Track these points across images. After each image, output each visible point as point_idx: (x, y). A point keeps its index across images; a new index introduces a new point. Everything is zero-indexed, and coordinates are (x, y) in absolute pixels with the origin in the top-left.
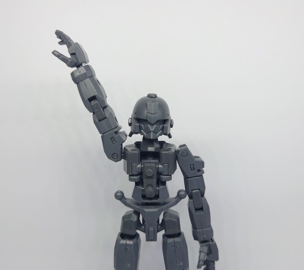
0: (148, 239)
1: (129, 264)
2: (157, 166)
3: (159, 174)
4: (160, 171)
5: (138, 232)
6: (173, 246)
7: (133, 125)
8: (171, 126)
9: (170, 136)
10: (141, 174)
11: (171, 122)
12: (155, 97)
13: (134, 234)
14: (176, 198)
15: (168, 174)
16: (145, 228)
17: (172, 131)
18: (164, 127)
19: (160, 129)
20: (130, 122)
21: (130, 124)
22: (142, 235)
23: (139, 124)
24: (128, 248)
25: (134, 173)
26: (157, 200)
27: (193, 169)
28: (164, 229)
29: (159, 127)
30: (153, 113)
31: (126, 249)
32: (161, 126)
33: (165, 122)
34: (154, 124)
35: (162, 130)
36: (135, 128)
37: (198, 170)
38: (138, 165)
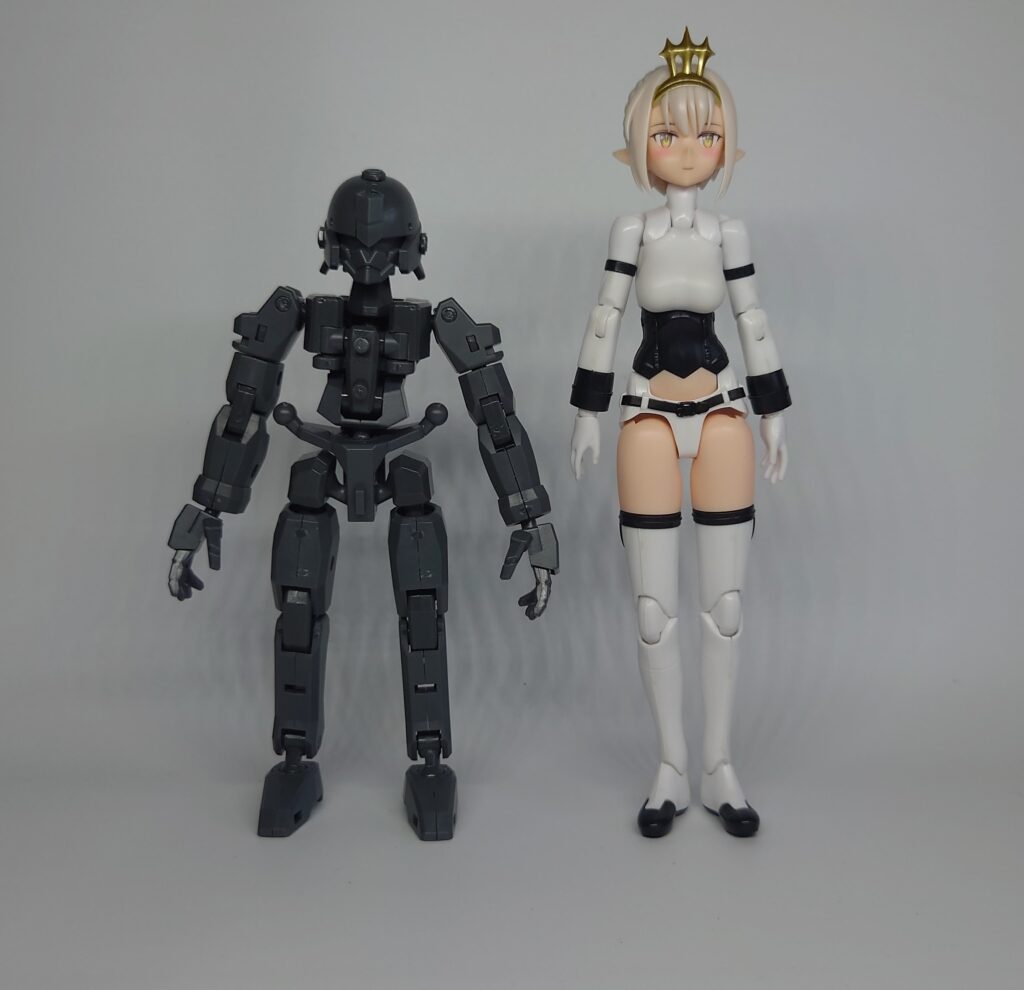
0: (353, 517)
5: (331, 502)
6: (413, 535)
7: (327, 245)
8: (422, 251)
9: (420, 275)
11: (421, 241)
12: (380, 181)
13: (321, 505)
14: (421, 423)
15: (404, 358)
16: (346, 492)
17: (425, 261)
18: (398, 254)
19: (388, 260)
20: (321, 239)
21: (321, 244)
22: (341, 509)
23: (338, 247)
24: (306, 532)
25: (326, 351)
26: (376, 420)
27: (474, 347)
28: (393, 495)
29: (387, 254)
30: (369, 221)
31: (301, 534)
32: (391, 253)
33: (401, 241)
34: (372, 249)
35: (396, 261)
36: (330, 255)
37: (487, 348)
38: (337, 333)
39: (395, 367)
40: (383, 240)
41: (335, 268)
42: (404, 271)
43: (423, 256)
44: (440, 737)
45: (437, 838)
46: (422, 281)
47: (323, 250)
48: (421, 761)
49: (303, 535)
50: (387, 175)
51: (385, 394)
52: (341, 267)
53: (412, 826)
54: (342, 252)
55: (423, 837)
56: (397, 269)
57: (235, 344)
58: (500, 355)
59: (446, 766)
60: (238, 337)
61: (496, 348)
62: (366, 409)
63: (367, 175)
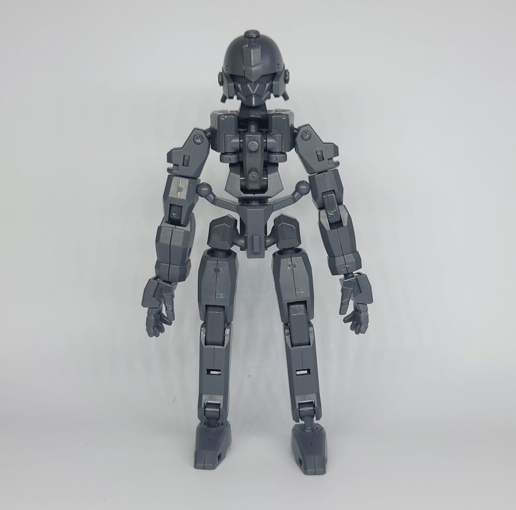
0: (251, 253)
1: (222, 294)
2: (265, 141)
3: (268, 151)
4: (269, 147)
6: (289, 266)
7: (225, 83)
8: (286, 81)
9: (286, 97)
10: (239, 151)
11: (285, 74)
14: (293, 194)
15: (281, 151)
17: (289, 88)
18: (272, 85)
19: (266, 90)
21: (221, 83)
23: (233, 84)
24: (220, 268)
25: (228, 150)
26: (264, 193)
27: (321, 158)
28: (276, 242)
29: (265, 86)
30: (253, 65)
31: (217, 271)
32: (267, 85)
33: (274, 76)
34: (256, 83)
35: (271, 90)
36: (228, 90)
37: (329, 159)
38: (235, 138)
39: (274, 158)
40: (263, 76)
41: (231, 98)
42: (276, 96)
43: (287, 85)
44: (314, 406)
45: (315, 473)
46: (287, 101)
47: (222, 87)
48: (301, 422)
49: (219, 271)
50: (261, 33)
51: (268, 176)
52: (235, 97)
53: (299, 466)
54: (235, 87)
55: (306, 472)
56: (272, 95)
57: (169, 170)
58: (337, 164)
59: (318, 424)
60: (171, 165)
61: (335, 159)
62: (256, 186)
63: (247, 35)
